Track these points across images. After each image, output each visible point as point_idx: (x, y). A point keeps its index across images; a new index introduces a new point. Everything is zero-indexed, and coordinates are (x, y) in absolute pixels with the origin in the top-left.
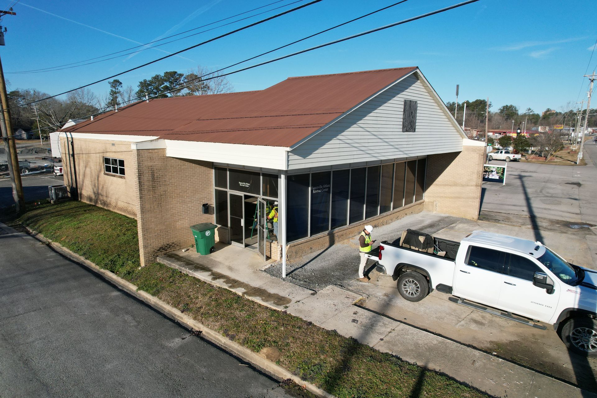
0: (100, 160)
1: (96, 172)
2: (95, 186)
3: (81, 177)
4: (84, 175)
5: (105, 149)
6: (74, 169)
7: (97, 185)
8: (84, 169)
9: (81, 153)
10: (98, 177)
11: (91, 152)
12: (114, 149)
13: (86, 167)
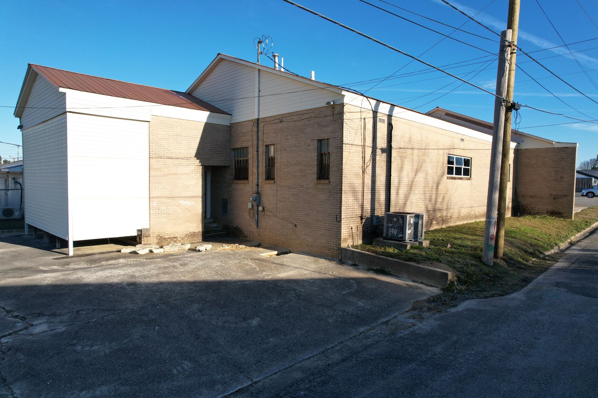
0: (443, 159)
1: (436, 177)
2: (430, 200)
3: (402, 192)
4: (411, 186)
5: (451, 144)
6: (370, 182)
7: (434, 197)
8: (411, 175)
9: (410, 147)
10: (438, 184)
11: (431, 147)
12: (462, 145)
13: (417, 172)
